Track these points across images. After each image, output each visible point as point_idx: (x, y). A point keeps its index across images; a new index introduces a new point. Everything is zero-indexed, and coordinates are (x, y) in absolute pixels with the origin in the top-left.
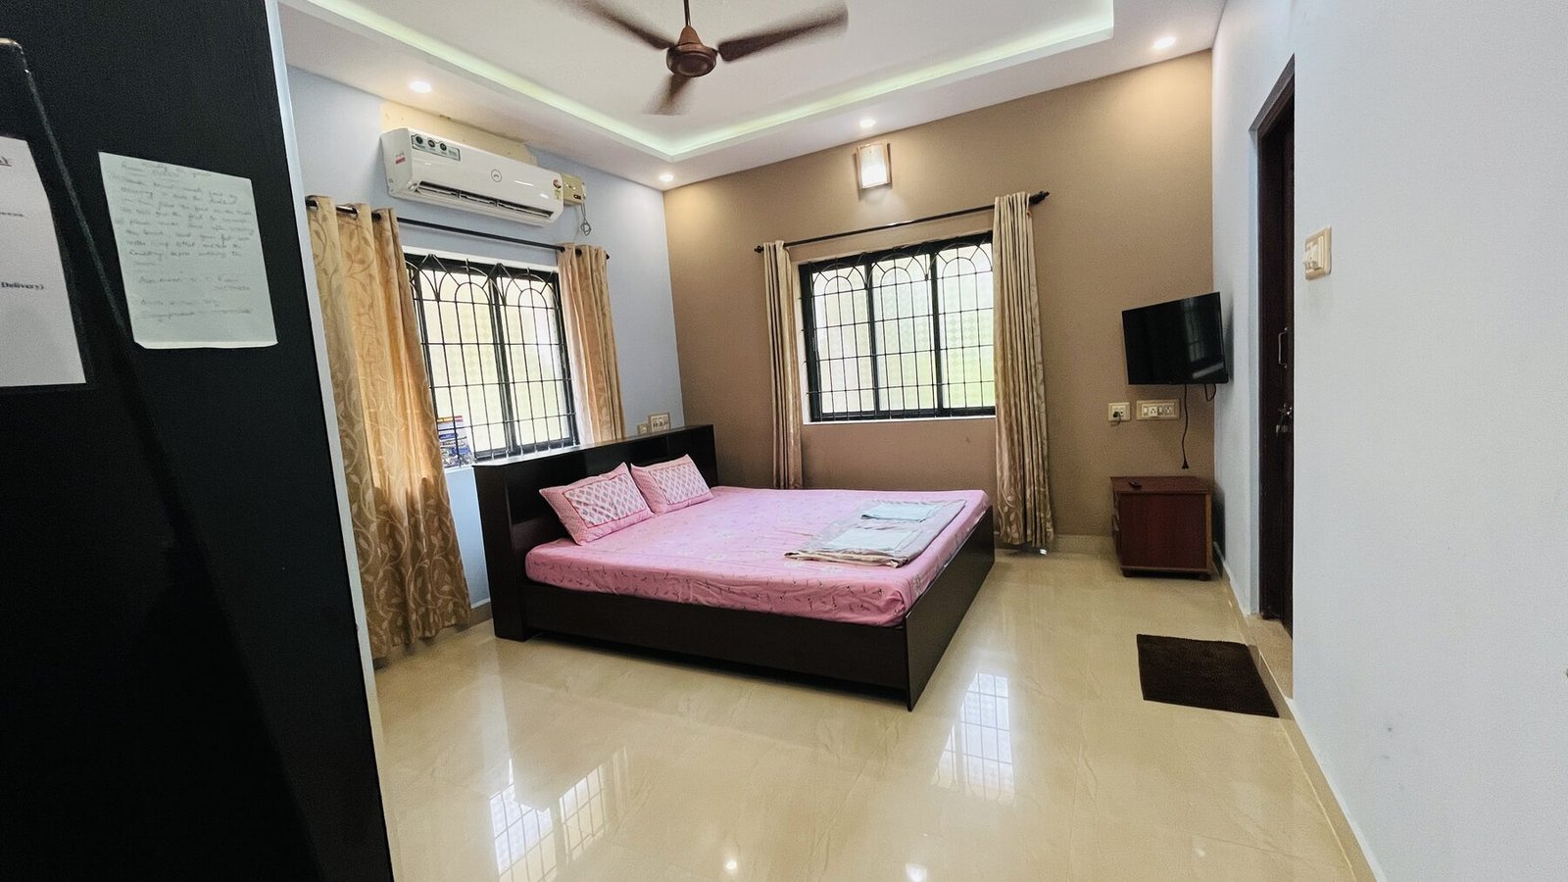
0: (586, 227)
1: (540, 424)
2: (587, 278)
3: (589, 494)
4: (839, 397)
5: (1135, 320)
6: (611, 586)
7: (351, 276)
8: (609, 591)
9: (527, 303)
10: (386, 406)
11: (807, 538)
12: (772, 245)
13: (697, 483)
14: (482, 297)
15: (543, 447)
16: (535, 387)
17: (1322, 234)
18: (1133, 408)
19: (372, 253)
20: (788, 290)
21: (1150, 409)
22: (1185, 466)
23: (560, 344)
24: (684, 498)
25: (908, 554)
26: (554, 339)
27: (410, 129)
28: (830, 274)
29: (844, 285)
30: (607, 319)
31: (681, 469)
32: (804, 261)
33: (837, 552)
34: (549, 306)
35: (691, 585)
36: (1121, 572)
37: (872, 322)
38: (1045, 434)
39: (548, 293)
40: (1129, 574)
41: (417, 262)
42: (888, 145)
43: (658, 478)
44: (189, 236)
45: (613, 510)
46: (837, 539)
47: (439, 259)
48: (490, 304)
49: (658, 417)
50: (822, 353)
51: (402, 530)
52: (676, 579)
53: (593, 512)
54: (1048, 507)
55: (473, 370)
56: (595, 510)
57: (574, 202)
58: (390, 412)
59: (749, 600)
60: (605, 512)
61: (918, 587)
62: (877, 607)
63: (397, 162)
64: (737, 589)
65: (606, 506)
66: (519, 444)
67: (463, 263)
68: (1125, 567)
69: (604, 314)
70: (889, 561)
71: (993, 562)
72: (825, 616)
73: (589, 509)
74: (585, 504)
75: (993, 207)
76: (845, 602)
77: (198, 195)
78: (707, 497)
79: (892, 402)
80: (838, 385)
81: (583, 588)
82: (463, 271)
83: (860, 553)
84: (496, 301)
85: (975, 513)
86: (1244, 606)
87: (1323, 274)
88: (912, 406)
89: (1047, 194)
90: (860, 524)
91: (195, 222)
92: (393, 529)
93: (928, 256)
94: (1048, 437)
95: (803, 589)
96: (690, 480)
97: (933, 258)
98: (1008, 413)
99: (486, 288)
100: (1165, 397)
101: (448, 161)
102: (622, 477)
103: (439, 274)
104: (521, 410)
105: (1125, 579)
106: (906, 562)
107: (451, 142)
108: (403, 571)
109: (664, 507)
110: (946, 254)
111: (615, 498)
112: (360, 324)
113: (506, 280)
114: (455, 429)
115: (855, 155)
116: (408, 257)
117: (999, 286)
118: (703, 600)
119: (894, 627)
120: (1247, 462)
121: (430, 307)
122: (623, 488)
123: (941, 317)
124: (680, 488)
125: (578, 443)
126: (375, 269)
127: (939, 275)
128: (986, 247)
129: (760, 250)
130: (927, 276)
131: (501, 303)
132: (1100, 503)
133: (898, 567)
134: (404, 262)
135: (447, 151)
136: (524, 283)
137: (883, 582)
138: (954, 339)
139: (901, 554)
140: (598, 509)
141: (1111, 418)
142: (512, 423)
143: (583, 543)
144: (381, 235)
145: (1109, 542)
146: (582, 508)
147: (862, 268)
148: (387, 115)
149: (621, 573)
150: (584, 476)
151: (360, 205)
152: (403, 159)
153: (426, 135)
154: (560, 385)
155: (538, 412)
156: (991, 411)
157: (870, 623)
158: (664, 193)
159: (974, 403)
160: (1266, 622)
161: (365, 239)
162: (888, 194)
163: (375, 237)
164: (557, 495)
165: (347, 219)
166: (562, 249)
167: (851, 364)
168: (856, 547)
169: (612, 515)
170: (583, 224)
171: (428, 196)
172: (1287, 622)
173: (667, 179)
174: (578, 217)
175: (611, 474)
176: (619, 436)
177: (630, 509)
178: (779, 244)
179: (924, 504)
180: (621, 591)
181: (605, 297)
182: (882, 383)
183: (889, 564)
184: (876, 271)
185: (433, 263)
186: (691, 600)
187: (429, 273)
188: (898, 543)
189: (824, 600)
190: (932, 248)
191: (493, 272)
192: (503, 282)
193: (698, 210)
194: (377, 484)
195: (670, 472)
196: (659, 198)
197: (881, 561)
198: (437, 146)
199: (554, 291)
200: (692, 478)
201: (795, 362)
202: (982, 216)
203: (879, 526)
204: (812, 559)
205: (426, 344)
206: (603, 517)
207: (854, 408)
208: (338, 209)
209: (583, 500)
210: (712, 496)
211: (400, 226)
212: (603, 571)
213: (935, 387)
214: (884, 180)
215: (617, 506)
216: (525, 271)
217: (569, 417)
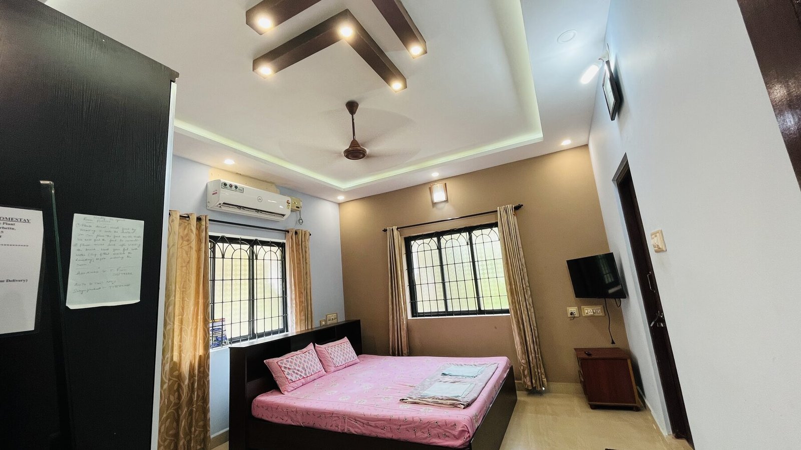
0: (301, 221)
1: (268, 321)
2: (299, 245)
3: (291, 362)
4: (426, 304)
5: (574, 265)
6: (299, 421)
7: (181, 248)
8: (298, 424)
9: (268, 257)
10: (187, 314)
11: (412, 389)
12: (391, 228)
13: (351, 353)
14: (245, 255)
15: (268, 334)
16: (268, 301)
17: (658, 232)
18: (580, 309)
19: (193, 237)
20: (399, 250)
21: (589, 310)
22: (613, 343)
23: (283, 278)
24: (344, 363)
25: (469, 399)
26: (280, 276)
27: (221, 180)
28: (419, 242)
29: (427, 247)
30: (308, 265)
31: (342, 345)
32: (407, 236)
33: (429, 398)
34: (279, 259)
35: (346, 421)
36: (589, 406)
37: (442, 266)
38: (535, 325)
39: (279, 253)
40: (594, 407)
41: (215, 239)
42: (445, 184)
43: (329, 351)
44: (108, 250)
45: (304, 371)
46: (429, 389)
47: (226, 237)
48: (249, 259)
49: (331, 315)
50: (417, 281)
51: (184, 387)
52: (338, 417)
53: (292, 373)
54: (542, 366)
55: (236, 293)
56: (294, 372)
57: (296, 210)
58: (189, 318)
59: (379, 430)
60: (299, 373)
61: (476, 421)
62: (454, 435)
63: (213, 194)
64: (373, 423)
65: (300, 369)
66: (255, 333)
67: (238, 239)
68: (591, 403)
69: (306, 263)
70: (459, 404)
71: (516, 400)
72: (424, 441)
73: (291, 372)
74: (289, 369)
75: (497, 211)
76: (435, 432)
77: (116, 230)
78: (356, 361)
79: (454, 306)
80: (426, 298)
81: (284, 422)
82: (238, 243)
83: (442, 399)
84: (252, 257)
85: (504, 371)
86: (663, 429)
87: (663, 251)
88: (465, 309)
89: (522, 205)
90: (441, 379)
91: (112, 243)
92: (180, 386)
93: (467, 233)
94: (537, 325)
95: (411, 424)
96: (347, 352)
97: (470, 234)
98: (516, 313)
99: (248, 251)
100: (596, 304)
101: (237, 193)
102: (310, 351)
103: (226, 245)
104: (259, 314)
105: (591, 410)
106: (468, 405)
107: (241, 185)
108: (180, 413)
109: (333, 369)
110: (476, 233)
111: (306, 364)
112: (182, 271)
113: (259, 247)
114: (222, 325)
115: (430, 188)
116: (211, 237)
117: (504, 248)
118: (353, 431)
119: (464, 448)
120: (646, 343)
121: (218, 262)
122: (311, 358)
123: (476, 263)
124: (342, 357)
125: (287, 331)
126: (194, 244)
127: (474, 243)
128: (495, 229)
129: (385, 230)
130: (468, 243)
131: (255, 258)
132: (571, 364)
133: (464, 408)
134: (208, 239)
135: (238, 189)
136: (267, 248)
137: (456, 419)
138: (484, 274)
139: (465, 400)
140: (296, 371)
141: (569, 315)
142: (253, 321)
143: (286, 393)
144: (200, 227)
145: (579, 386)
146: (287, 371)
147: (435, 239)
148: (212, 174)
149: (307, 412)
150: (290, 352)
151: (192, 214)
152: (216, 193)
153: (228, 182)
154: (281, 300)
155: (268, 315)
156: (507, 311)
157: (450, 446)
158: (339, 204)
159: (497, 307)
160: (678, 440)
161: (191, 230)
162: (446, 206)
163: (197, 228)
164: (273, 363)
165: (184, 221)
166: (288, 232)
167: (432, 286)
168: (439, 395)
169: (303, 375)
170: (299, 220)
171: (225, 209)
172: (690, 440)
173: (341, 198)
174: (297, 217)
175: (304, 350)
176: (310, 327)
177: (313, 371)
178: (395, 228)
179: (476, 365)
180: (306, 424)
181: (307, 254)
182: (448, 297)
183: (459, 406)
184: (443, 241)
185: (223, 240)
186: (346, 431)
187: (220, 244)
188: (462, 392)
189: (423, 431)
190: (470, 230)
191: (252, 243)
192: (257, 248)
193: (355, 213)
194: (175, 359)
195: (337, 348)
196: (337, 207)
197: (454, 404)
198: (233, 187)
199: (282, 252)
200: (348, 351)
201: (403, 286)
202: (493, 215)
203: (452, 380)
204: (415, 403)
205: (214, 280)
206: (298, 376)
207: (434, 310)
208: (180, 216)
209: (288, 366)
210: (359, 361)
211: (209, 223)
212: (297, 411)
213: (476, 299)
214: (444, 199)
215: (306, 369)
216: (268, 242)
217: (284, 317)
